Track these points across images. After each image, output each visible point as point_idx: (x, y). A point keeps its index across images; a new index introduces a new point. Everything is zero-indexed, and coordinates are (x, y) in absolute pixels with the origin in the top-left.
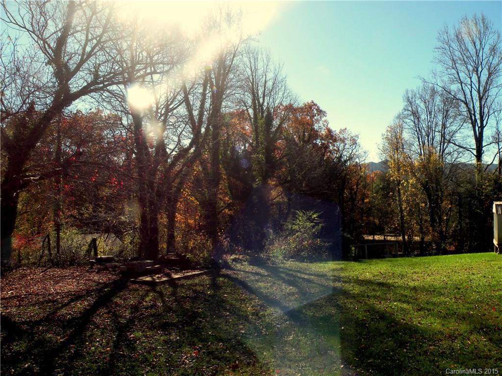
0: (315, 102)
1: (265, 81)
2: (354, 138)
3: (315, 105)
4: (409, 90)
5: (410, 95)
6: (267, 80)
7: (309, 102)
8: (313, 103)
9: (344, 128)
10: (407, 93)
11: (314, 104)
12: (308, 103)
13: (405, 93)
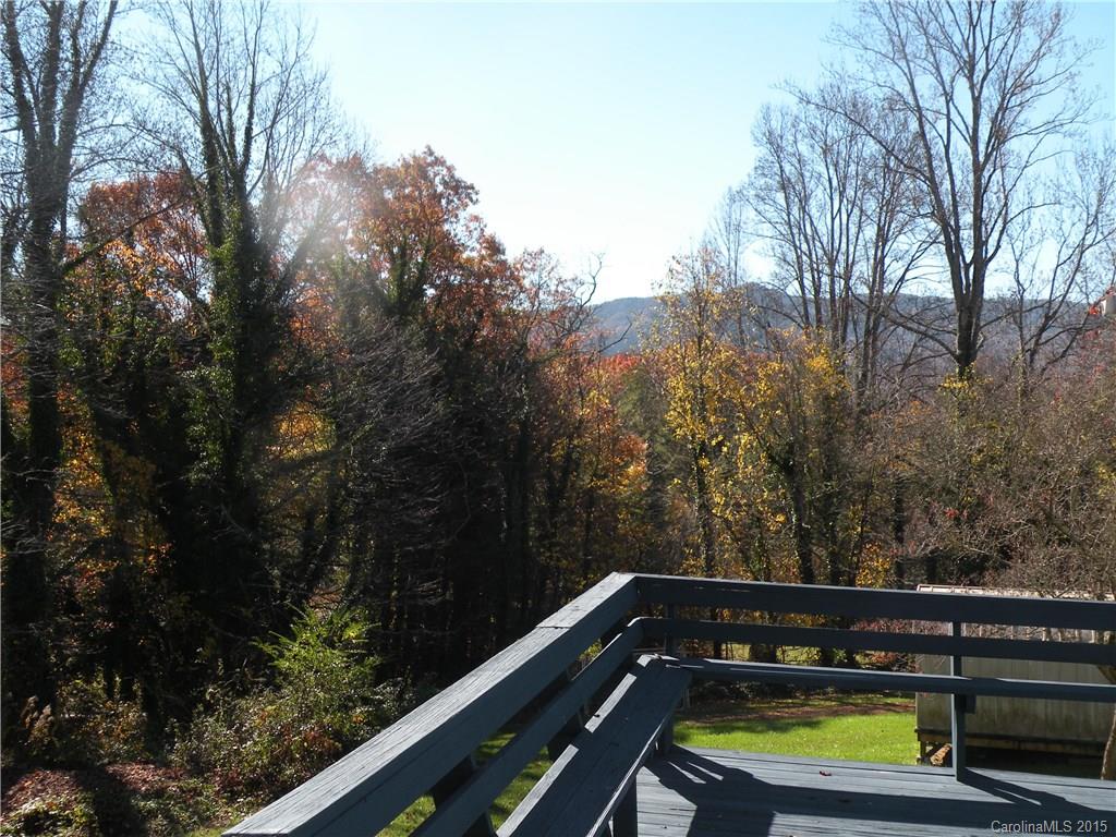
0: (438, 153)
1: (253, 86)
2: (568, 284)
3: (439, 162)
4: (772, 107)
5: (776, 124)
6: (257, 81)
7: (419, 153)
8: (431, 154)
9: (536, 249)
10: (767, 118)
11: (436, 158)
12: (414, 157)
13: (761, 115)
